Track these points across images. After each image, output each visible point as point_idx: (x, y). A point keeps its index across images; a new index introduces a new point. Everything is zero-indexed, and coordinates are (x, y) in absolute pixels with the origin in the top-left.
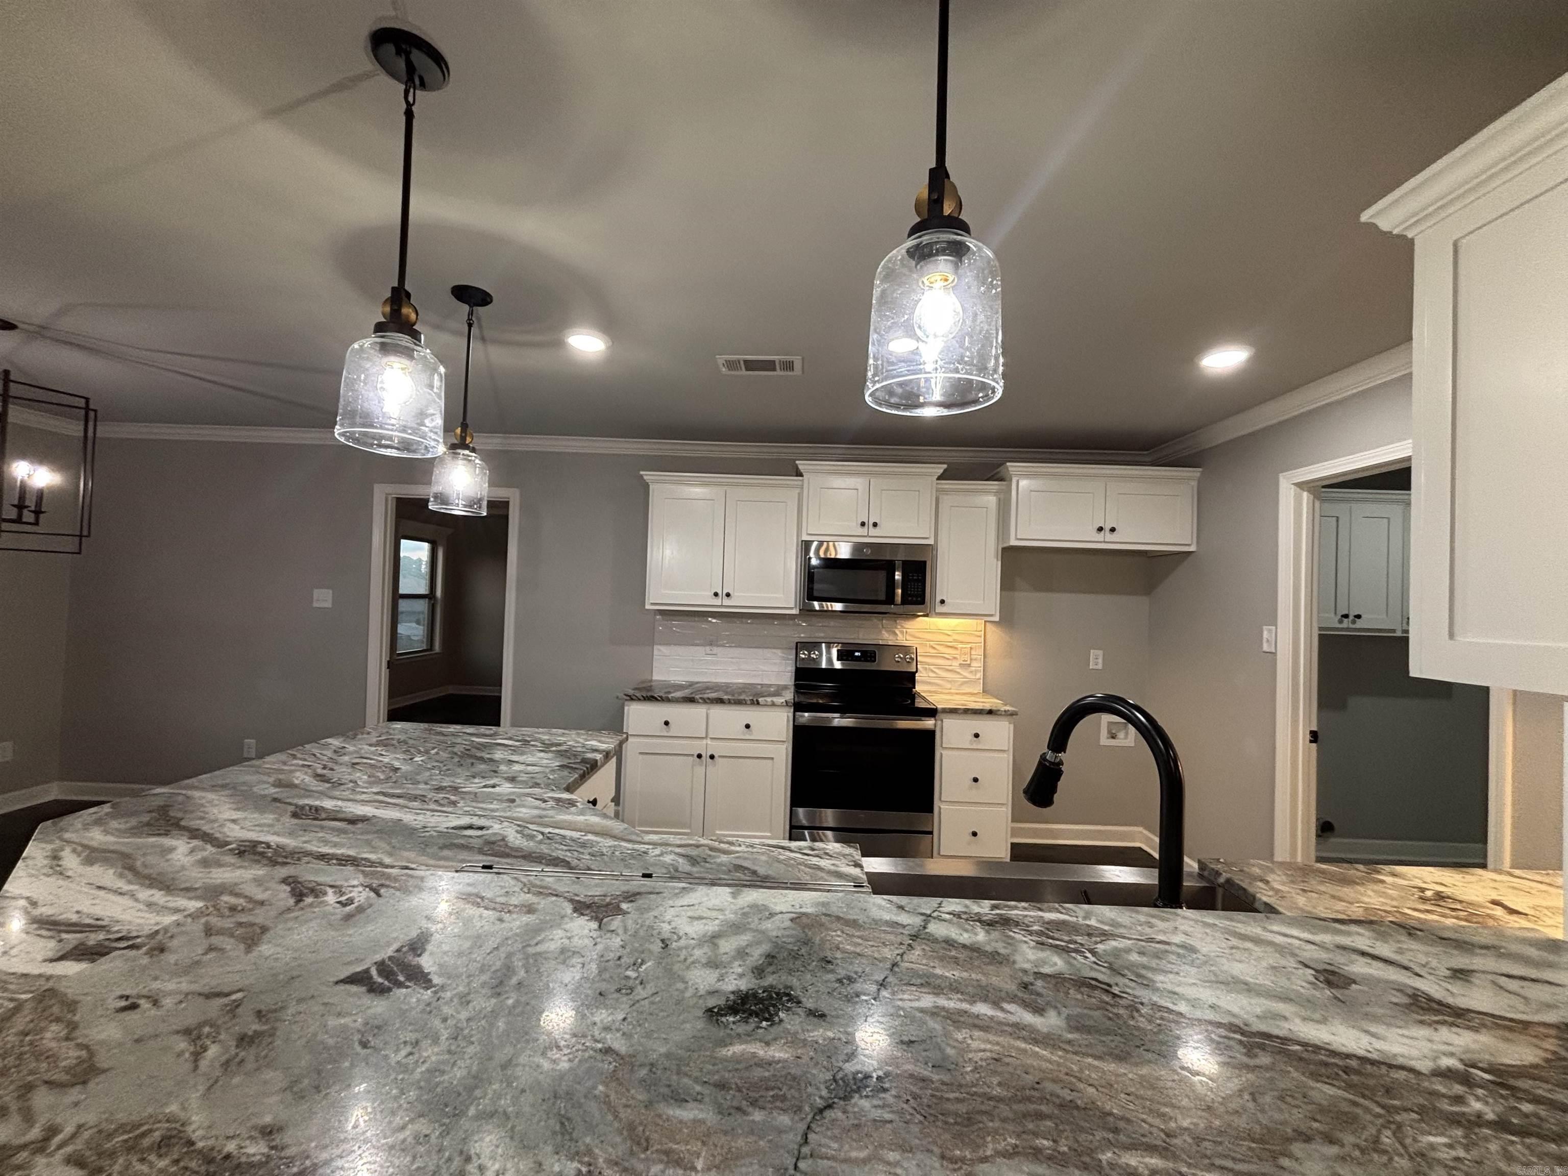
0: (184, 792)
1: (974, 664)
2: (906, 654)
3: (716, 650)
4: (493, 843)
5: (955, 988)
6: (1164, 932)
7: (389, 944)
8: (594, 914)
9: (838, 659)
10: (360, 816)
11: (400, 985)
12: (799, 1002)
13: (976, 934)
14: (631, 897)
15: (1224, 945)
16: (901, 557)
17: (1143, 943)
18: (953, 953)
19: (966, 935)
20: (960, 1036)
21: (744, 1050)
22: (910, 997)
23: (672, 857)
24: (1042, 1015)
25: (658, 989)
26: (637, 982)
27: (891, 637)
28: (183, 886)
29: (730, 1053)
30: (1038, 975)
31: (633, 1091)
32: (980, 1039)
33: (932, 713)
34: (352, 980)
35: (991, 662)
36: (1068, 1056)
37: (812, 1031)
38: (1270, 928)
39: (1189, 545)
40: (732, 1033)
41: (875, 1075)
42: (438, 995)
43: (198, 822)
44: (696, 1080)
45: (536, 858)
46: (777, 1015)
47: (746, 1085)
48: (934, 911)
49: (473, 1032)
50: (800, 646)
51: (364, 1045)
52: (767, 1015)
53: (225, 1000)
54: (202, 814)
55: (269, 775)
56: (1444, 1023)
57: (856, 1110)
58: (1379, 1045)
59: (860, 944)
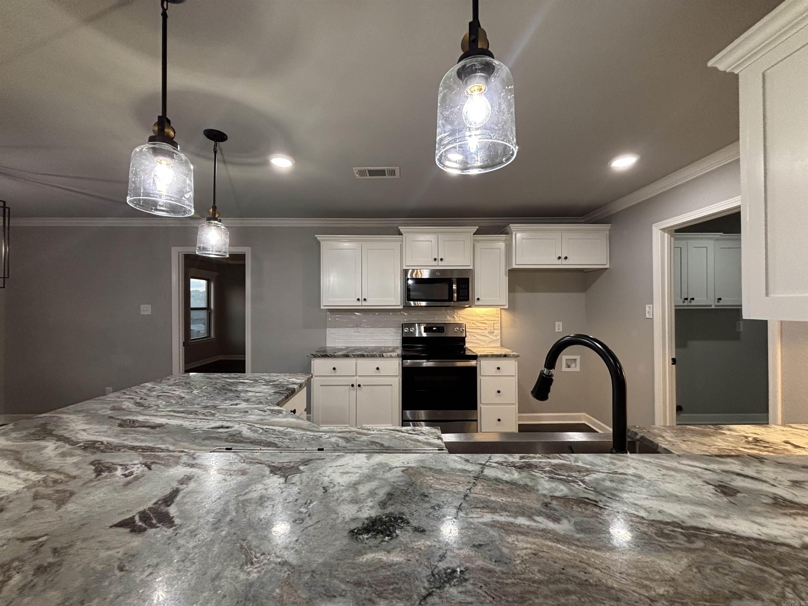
0: (57, 415)
1: (496, 332)
2: (460, 327)
3: (360, 329)
4: (234, 435)
5: (504, 508)
6: (621, 467)
7: (150, 500)
8: (283, 474)
9: (424, 332)
10: (159, 424)
11: (153, 526)
12: (408, 523)
13: (513, 475)
14: (306, 462)
15: (658, 474)
16: (455, 276)
17: (612, 475)
18: (501, 487)
19: (507, 475)
20: (510, 540)
21: (374, 557)
22: (477, 516)
23: (336, 438)
24: (559, 523)
25: (320, 519)
26: (307, 515)
27: (452, 319)
28: (48, 468)
29: (365, 559)
30: (553, 497)
31: (299, 592)
32: (523, 541)
33: (475, 357)
34: (121, 525)
35: (504, 330)
36: (579, 549)
37: (418, 541)
38: (682, 462)
39: (605, 265)
40: (366, 546)
41: (458, 570)
42: (177, 531)
43: (62, 432)
44: (342, 581)
45: (258, 442)
46: (394, 532)
47: (375, 582)
48: (487, 462)
49: (196, 556)
50: (404, 326)
51: (121, 569)
52: (388, 533)
53: (34, 542)
54: (65, 427)
55: (109, 404)
56: (798, 514)
57: (448, 596)
58: (765, 530)
59: (444, 484)
